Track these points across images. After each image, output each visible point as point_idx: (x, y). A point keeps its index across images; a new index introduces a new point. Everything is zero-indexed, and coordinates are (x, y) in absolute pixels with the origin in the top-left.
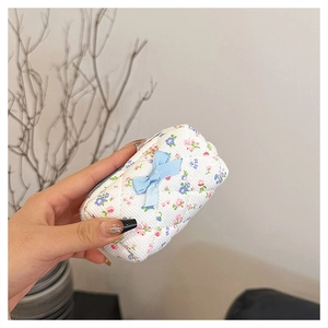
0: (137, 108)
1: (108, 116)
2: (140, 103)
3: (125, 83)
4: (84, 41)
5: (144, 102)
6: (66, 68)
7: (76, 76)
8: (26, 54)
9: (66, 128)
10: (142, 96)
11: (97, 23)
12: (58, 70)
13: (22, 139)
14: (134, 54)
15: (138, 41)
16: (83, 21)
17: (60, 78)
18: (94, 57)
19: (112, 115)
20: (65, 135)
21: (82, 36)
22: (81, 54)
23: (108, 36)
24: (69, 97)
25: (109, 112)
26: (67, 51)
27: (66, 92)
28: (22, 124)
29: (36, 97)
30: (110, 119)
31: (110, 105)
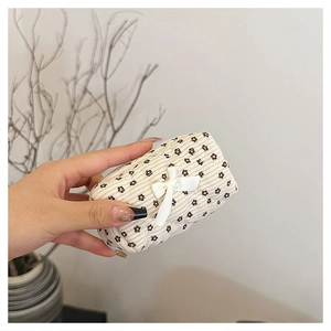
0: (144, 132)
1: (114, 136)
2: (148, 128)
3: (133, 105)
4: (97, 60)
6: (76, 84)
8: (38, 71)
10: (150, 122)
11: (111, 47)
12: (67, 84)
13: (27, 158)
14: (145, 77)
15: (149, 65)
16: (97, 40)
17: (68, 92)
18: (105, 79)
19: (118, 135)
20: (68, 147)
21: (94, 55)
22: (92, 72)
23: (121, 60)
24: (76, 112)
25: (115, 132)
26: (78, 67)
27: (73, 107)
28: (29, 143)
29: (44, 114)
30: (115, 139)
31: (116, 125)
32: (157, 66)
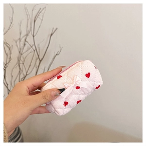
0: (54, 59)
1: (40, 63)
2: (55, 56)
3: (48, 48)
4: (29, 29)
5: (57, 56)
6: (20, 41)
7: (25, 45)
9: (20, 69)
10: (56, 54)
11: (35, 21)
12: (16, 42)
14: (52, 34)
15: (53, 28)
16: (28, 20)
17: (17, 46)
18: (34, 36)
19: (42, 62)
20: (20, 71)
21: (27, 27)
22: (27, 35)
23: (40, 27)
24: (21, 54)
25: (40, 61)
26: (21, 33)
27: (20, 52)
29: (7, 55)
30: (41, 64)
31: (41, 58)
32: (57, 29)
